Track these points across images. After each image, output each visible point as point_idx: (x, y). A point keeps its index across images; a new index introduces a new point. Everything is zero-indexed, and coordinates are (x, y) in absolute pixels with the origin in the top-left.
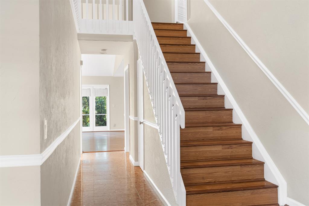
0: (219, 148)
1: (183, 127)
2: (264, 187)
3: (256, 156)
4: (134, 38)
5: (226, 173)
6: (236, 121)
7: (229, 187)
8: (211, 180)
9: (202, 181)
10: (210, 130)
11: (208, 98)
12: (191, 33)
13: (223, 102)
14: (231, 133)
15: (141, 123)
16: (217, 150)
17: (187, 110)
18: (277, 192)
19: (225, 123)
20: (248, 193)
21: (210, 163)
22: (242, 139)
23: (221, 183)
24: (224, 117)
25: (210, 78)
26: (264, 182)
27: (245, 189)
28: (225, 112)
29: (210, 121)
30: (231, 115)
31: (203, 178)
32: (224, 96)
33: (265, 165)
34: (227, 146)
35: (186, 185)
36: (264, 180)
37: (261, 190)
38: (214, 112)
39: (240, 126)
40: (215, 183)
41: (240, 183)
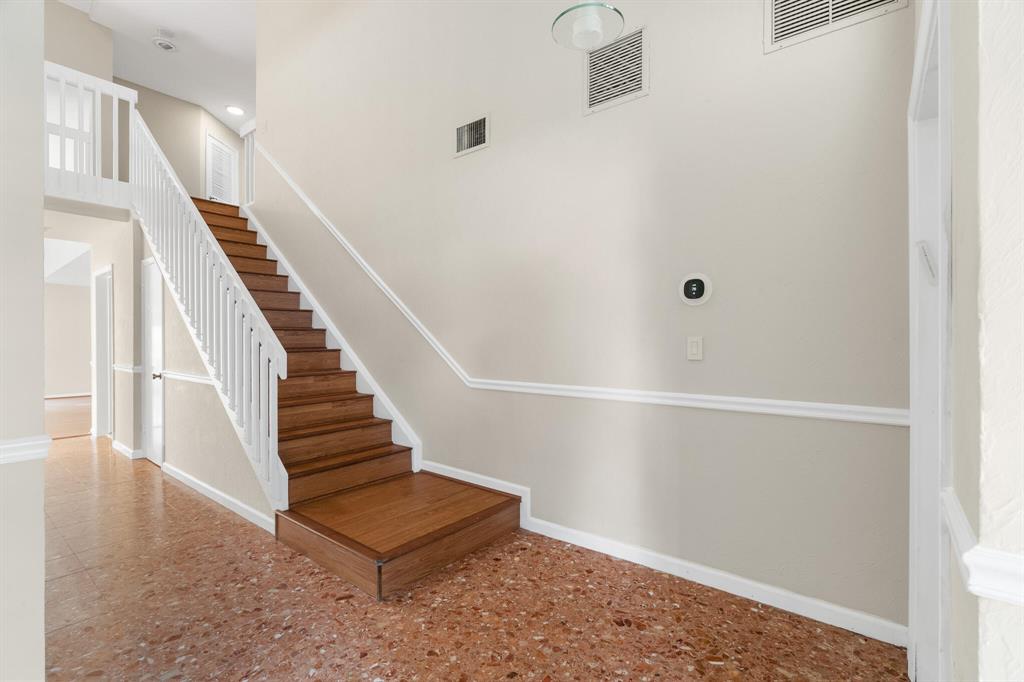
0: (328, 407)
1: (284, 376)
2: (389, 454)
3: (379, 413)
4: (134, 216)
5: (342, 440)
6: (345, 367)
7: (348, 459)
8: (320, 453)
9: (307, 457)
10: (310, 381)
11: (301, 332)
12: (254, 224)
13: (324, 340)
14: (341, 384)
15: (155, 377)
16: (326, 409)
17: (289, 350)
18: (410, 457)
19: (330, 369)
20: (375, 464)
21: (317, 430)
22: (356, 392)
23: (335, 456)
24: (329, 361)
25: (298, 301)
26: (392, 447)
27: (364, 460)
28: (328, 353)
29: (307, 367)
30: (338, 358)
31: (309, 453)
32: (325, 330)
33: (393, 424)
34: (339, 403)
35: (288, 466)
36: (391, 444)
37: (392, 457)
38: (313, 354)
39: (353, 374)
40: (326, 458)
41: (361, 451)
